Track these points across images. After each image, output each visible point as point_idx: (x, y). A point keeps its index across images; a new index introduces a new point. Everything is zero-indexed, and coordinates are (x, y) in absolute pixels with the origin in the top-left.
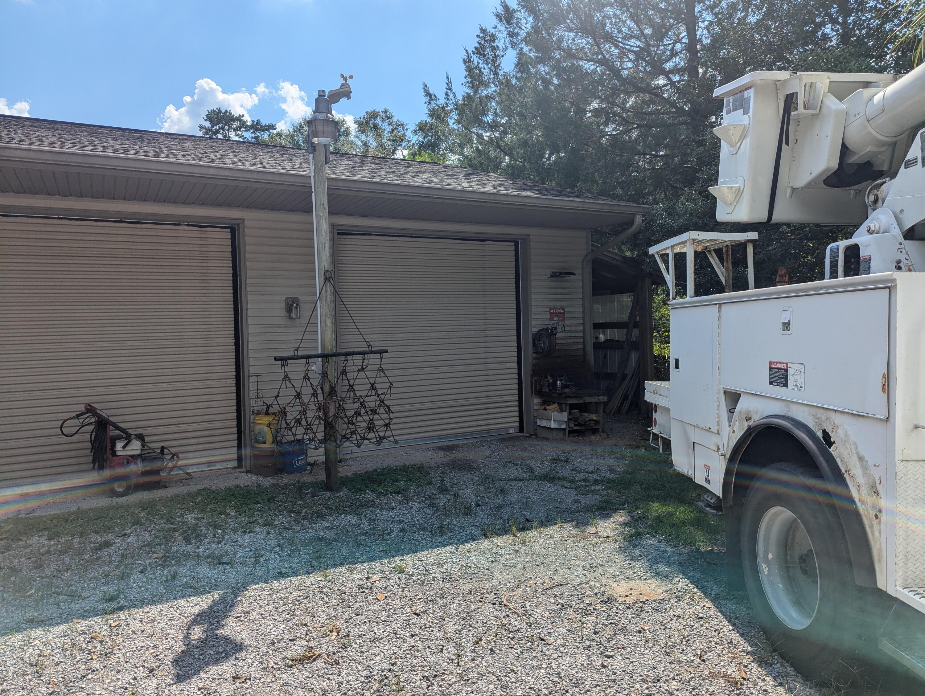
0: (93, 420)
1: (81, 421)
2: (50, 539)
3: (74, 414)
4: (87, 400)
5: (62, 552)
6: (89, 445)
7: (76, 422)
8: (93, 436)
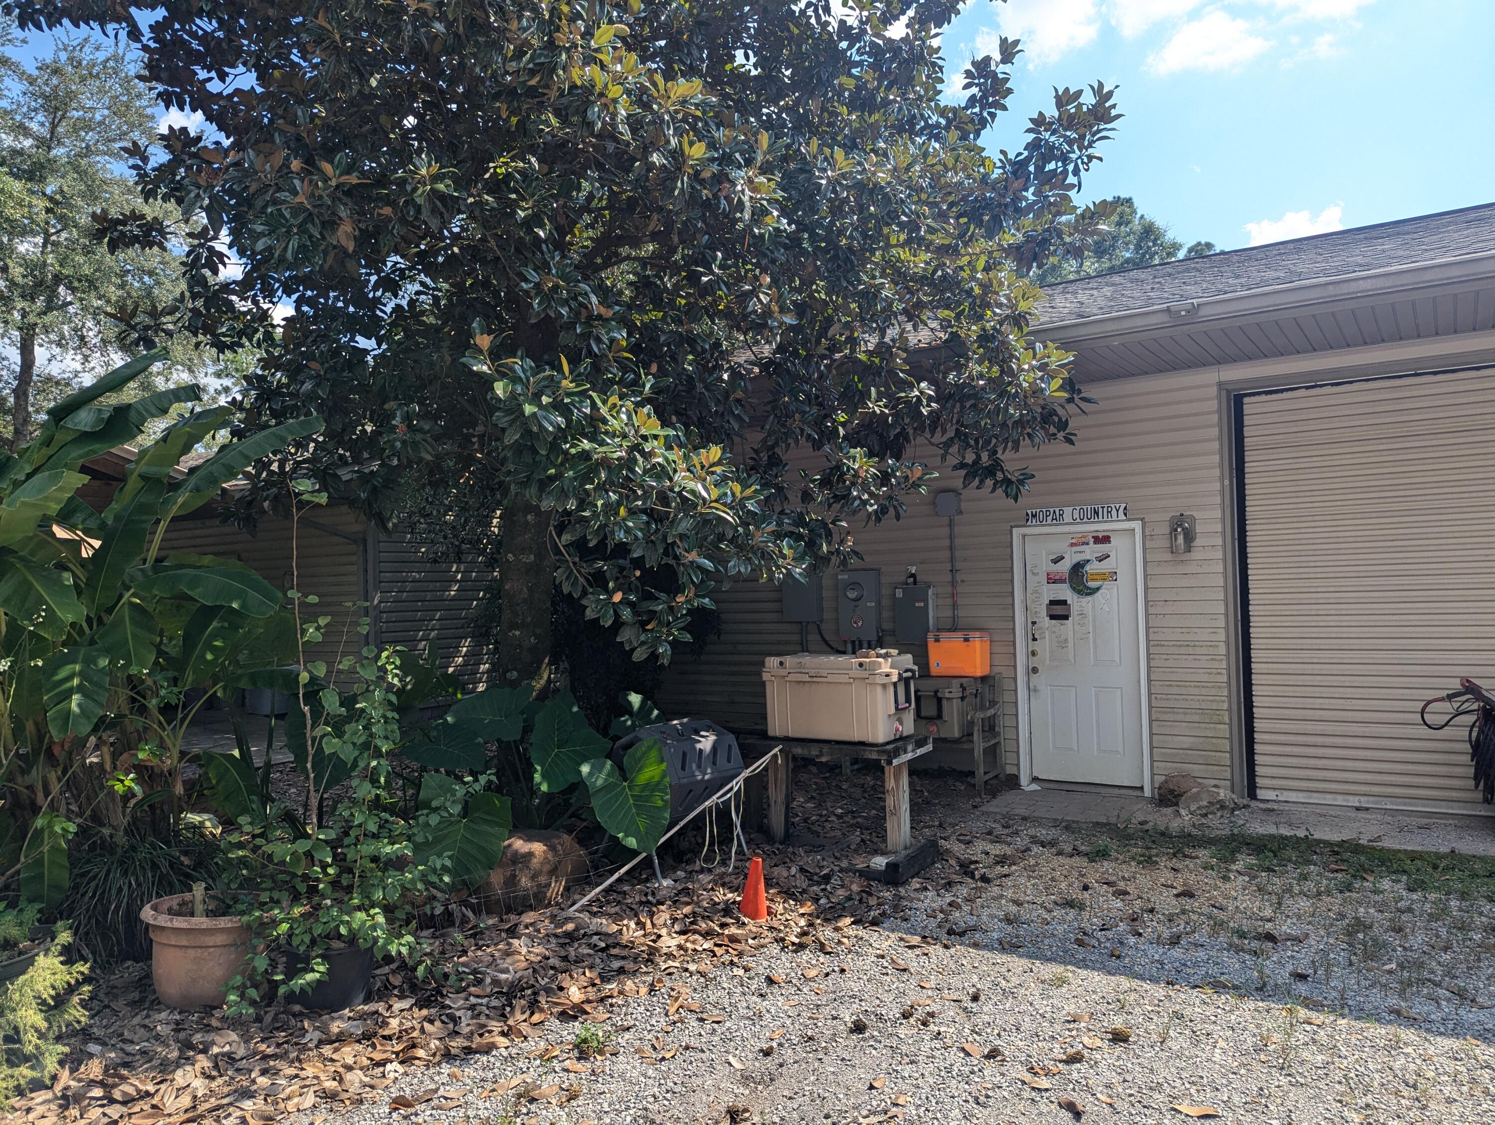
0: (1475, 706)
1: (1456, 705)
2: (1410, 890)
3: (1444, 693)
4: (1465, 671)
5: (1433, 917)
6: (1467, 747)
7: (1446, 706)
8: (1474, 734)
